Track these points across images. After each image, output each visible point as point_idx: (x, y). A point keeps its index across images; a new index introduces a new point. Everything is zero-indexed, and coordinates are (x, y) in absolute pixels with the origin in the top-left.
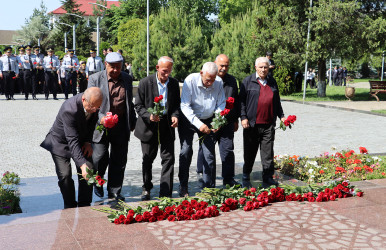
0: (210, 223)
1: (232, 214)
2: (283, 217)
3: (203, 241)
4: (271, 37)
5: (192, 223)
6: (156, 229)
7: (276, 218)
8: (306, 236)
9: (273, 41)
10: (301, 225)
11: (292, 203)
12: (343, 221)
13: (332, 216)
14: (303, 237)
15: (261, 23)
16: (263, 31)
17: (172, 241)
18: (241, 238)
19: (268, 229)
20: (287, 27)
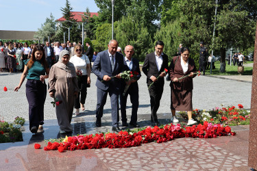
0: (134, 150)
1: (149, 145)
2: (181, 147)
3: (128, 161)
4: (190, 35)
5: (123, 150)
6: (100, 153)
7: (176, 148)
8: (194, 159)
9: (191, 37)
10: (191, 153)
11: (188, 139)
12: (219, 151)
13: (212, 147)
14: (191, 160)
15: (184, 26)
16: (185, 31)
17: (108, 161)
18: (152, 160)
19: (170, 154)
20: (200, 28)
